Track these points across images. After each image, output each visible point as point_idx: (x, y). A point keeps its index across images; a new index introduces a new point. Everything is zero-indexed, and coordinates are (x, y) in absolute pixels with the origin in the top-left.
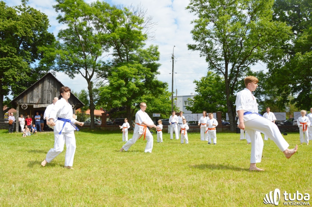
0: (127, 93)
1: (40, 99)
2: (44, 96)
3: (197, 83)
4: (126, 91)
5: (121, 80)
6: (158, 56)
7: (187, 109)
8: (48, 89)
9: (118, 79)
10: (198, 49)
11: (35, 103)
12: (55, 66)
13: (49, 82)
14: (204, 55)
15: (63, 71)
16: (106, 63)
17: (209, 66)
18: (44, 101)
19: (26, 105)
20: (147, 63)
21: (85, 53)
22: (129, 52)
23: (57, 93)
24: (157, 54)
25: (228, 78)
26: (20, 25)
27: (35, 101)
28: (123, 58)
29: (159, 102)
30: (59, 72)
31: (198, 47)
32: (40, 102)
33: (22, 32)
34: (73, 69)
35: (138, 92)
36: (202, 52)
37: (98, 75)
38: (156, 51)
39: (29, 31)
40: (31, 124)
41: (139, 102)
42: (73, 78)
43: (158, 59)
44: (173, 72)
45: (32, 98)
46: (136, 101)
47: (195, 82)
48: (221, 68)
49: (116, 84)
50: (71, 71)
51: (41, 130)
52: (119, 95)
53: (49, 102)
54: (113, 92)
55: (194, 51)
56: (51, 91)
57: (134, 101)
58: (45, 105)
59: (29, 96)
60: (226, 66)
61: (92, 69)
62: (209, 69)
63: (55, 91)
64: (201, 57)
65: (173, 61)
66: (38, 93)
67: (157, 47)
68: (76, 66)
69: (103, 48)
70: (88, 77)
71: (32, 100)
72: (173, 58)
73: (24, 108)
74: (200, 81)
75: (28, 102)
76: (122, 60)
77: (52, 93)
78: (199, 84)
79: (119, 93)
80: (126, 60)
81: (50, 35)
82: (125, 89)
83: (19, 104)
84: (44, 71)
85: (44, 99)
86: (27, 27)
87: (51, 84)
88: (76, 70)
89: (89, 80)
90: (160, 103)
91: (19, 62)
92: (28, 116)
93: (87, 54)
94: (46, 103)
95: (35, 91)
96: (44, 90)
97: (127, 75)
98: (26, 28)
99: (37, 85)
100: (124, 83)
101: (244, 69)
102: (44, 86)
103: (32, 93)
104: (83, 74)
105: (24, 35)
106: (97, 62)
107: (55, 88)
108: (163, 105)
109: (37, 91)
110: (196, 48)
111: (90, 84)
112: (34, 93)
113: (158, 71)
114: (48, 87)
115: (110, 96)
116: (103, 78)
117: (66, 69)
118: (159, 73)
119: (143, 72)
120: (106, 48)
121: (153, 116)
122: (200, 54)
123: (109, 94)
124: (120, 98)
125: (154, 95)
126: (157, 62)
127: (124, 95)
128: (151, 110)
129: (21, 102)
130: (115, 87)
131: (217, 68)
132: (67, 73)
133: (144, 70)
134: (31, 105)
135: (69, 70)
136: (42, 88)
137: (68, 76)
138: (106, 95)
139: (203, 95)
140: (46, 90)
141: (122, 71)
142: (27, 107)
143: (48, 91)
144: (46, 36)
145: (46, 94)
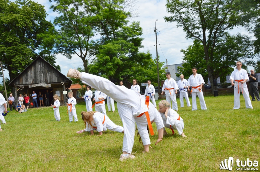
0: (112, 68)
1: (34, 79)
2: (37, 77)
3: (184, 52)
4: (111, 65)
5: (106, 56)
6: (141, 31)
7: (177, 77)
8: (40, 71)
9: (104, 55)
10: (175, 21)
11: (30, 83)
12: (54, 50)
13: (40, 65)
14: (180, 26)
15: (62, 53)
16: (96, 42)
17: (187, 35)
18: (37, 82)
19: (22, 86)
20: (131, 38)
21: (79, 35)
22: (115, 30)
23: (48, 73)
24: (139, 29)
25: (207, 45)
26: (20, 17)
27: (30, 82)
28: (109, 36)
29: (150, 72)
30: (58, 54)
31: (174, 19)
32: (34, 82)
33: (22, 23)
34: (70, 50)
35: (123, 65)
36: (179, 23)
37: (90, 53)
38: (138, 27)
39: (28, 21)
40: (29, 102)
41: (126, 74)
42: (70, 58)
43: (141, 34)
44: (157, 44)
45: (26, 79)
46: (124, 73)
47: (182, 51)
48: (199, 35)
49: (102, 60)
50: (68, 52)
51: (38, 106)
52: (106, 70)
53: (42, 82)
54: (100, 67)
55: (172, 23)
56: (42, 72)
57: (122, 74)
58: (39, 84)
59: (24, 78)
60: (203, 33)
61: (85, 49)
62: (187, 37)
63: (46, 72)
64: (178, 27)
65: (156, 34)
66: (31, 75)
67: (138, 23)
68: (72, 47)
69: (95, 29)
70: (83, 56)
71: (27, 82)
72: (155, 31)
73: (21, 88)
74: (186, 50)
75: (24, 83)
76: (109, 38)
77: (43, 74)
78: (185, 52)
79: (105, 68)
80: (113, 37)
81: (47, 23)
82: (111, 64)
83: (17, 86)
84: (47, 55)
85: (37, 79)
86: (27, 18)
87: (42, 66)
88: (73, 51)
89: (83, 59)
90: (152, 73)
91: (24, 49)
92: (26, 95)
93: (80, 36)
94: (39, 83)
95: (29, 73)
96: (36, 71)
97: (111, 52)
98: (25, 20)
99: (30, 68)
100: (109, 59)
101: (221, 35)
102: (36, 68)
103: (26, 76)
104: (78, 54)
105: (25, 25)
106: (89, 42)
107: (45, 69)
108: (154, 74)
109: (31, 74)
110: (173, 20)
111: (85, 62)
112: (28, 75)
113: (142, 44)
114: (39, 69)
115: (98, 72)
116: (94, 56)
117: (64, 51)
118: (143, 47)
119: (127, 47)
120: (97, 28)
121: (142, 86)
122: (177, 24)
123: (96, 70)
124: (107, 72)
125: (142, 66)
126: (140, 37)
127: (111, 69)
128: (144, 79)
129: (17, 84)
130: (101, 63)
131: (195, 36)
132: (65, 54)
133: (128, 45)
134: (27, 85)
135: (66, 51)
136: (35, 70)
137: (66, 57)
138: (94, 71)
139: (190, 63)
140: (38, 72)
141: (106, 48)
142: (23, 88)
143: (40, 73)
144: (45, 24)
145: (39, 75)
